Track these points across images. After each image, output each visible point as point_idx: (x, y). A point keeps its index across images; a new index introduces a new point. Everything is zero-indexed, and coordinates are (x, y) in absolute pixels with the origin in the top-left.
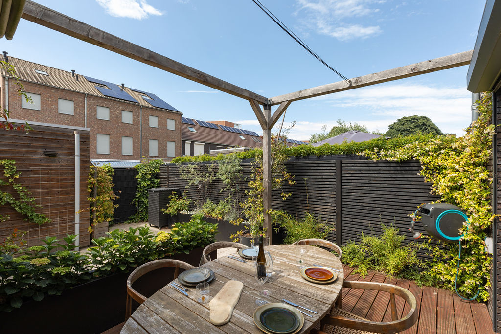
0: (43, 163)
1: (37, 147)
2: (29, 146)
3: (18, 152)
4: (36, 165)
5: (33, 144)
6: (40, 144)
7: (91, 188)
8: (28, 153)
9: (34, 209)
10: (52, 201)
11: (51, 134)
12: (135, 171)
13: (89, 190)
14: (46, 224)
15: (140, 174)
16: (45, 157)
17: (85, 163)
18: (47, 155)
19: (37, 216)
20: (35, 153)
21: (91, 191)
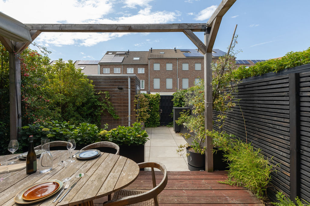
0: (118, 92)
1: (116, 85)
2: (113, 85)
3: (110, 88)
4: (116, 93)
5: (115, 84)
6: (117, 84)
7: (136, 104)
8: (113, 88)
9: (114, 112)
10: (121, 109)
11: (121, 79)
12: (172, 97)
13: (135, 106)
14: (118, 120)
15: (174, 99)
16: (118, 89)
17: (134, 92)
18: (119, 89)
19: (115, 115)
20: (115, 88)
21: (136, 106)
